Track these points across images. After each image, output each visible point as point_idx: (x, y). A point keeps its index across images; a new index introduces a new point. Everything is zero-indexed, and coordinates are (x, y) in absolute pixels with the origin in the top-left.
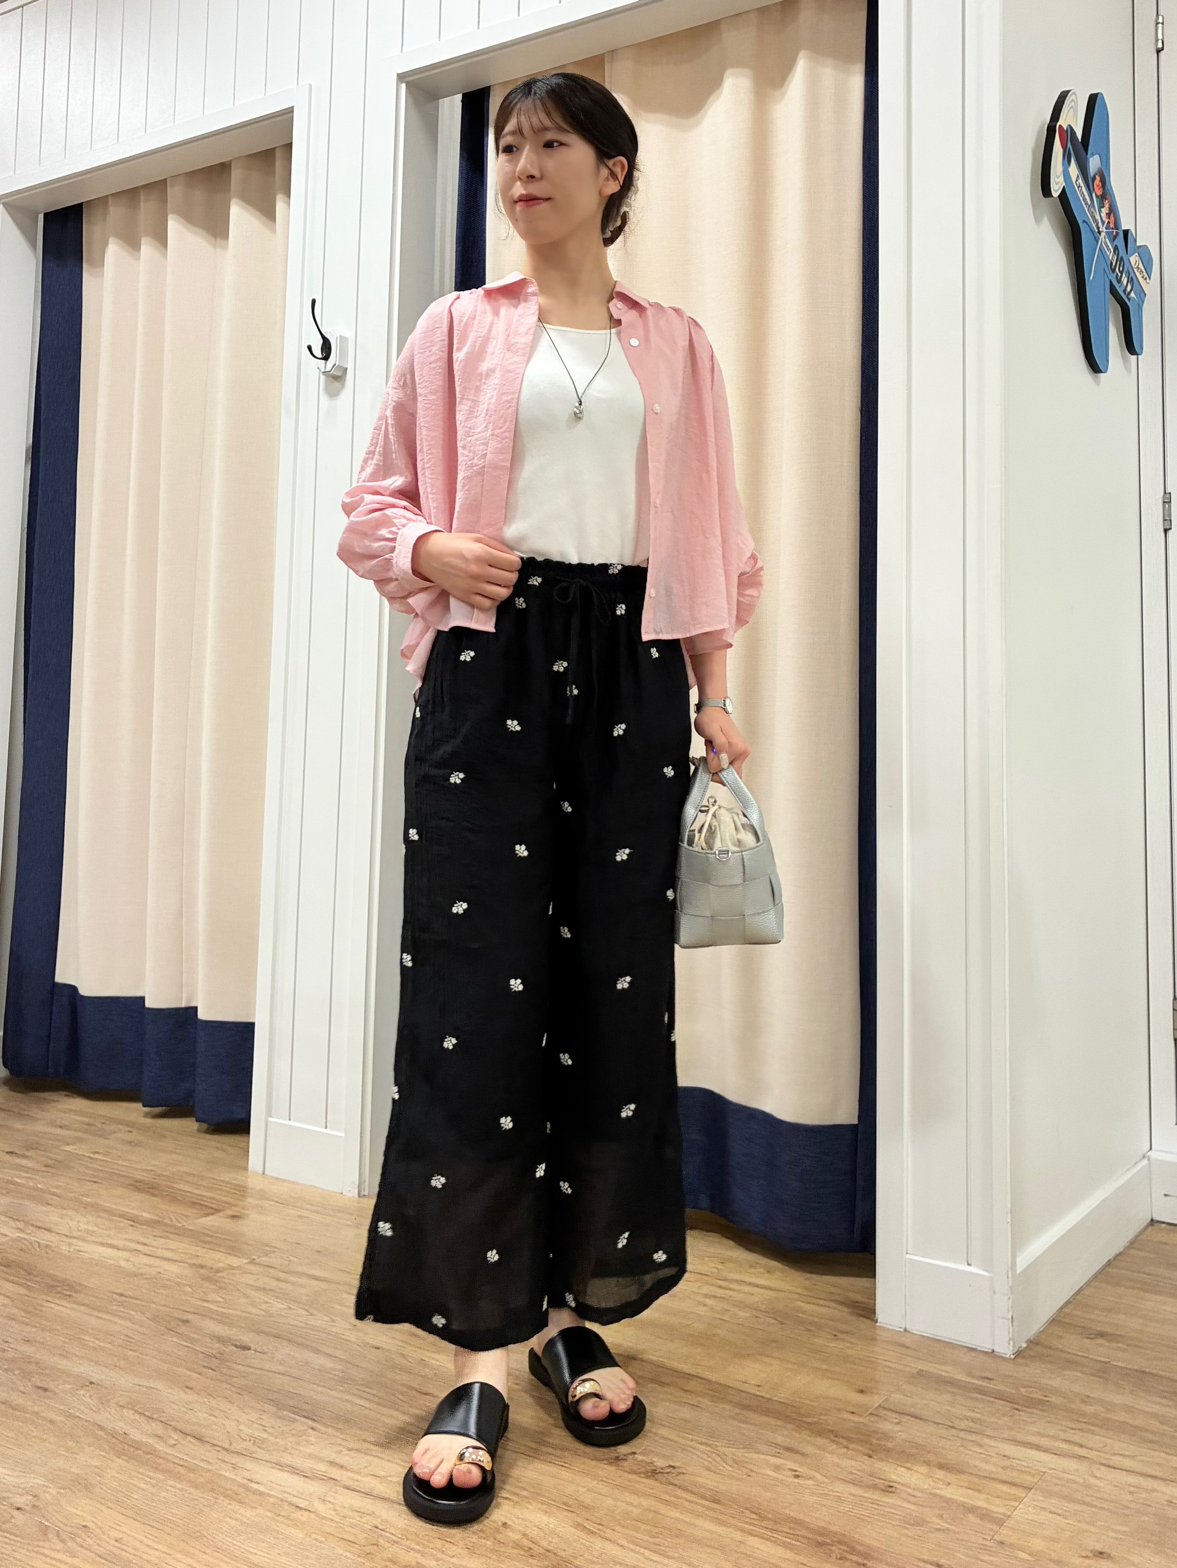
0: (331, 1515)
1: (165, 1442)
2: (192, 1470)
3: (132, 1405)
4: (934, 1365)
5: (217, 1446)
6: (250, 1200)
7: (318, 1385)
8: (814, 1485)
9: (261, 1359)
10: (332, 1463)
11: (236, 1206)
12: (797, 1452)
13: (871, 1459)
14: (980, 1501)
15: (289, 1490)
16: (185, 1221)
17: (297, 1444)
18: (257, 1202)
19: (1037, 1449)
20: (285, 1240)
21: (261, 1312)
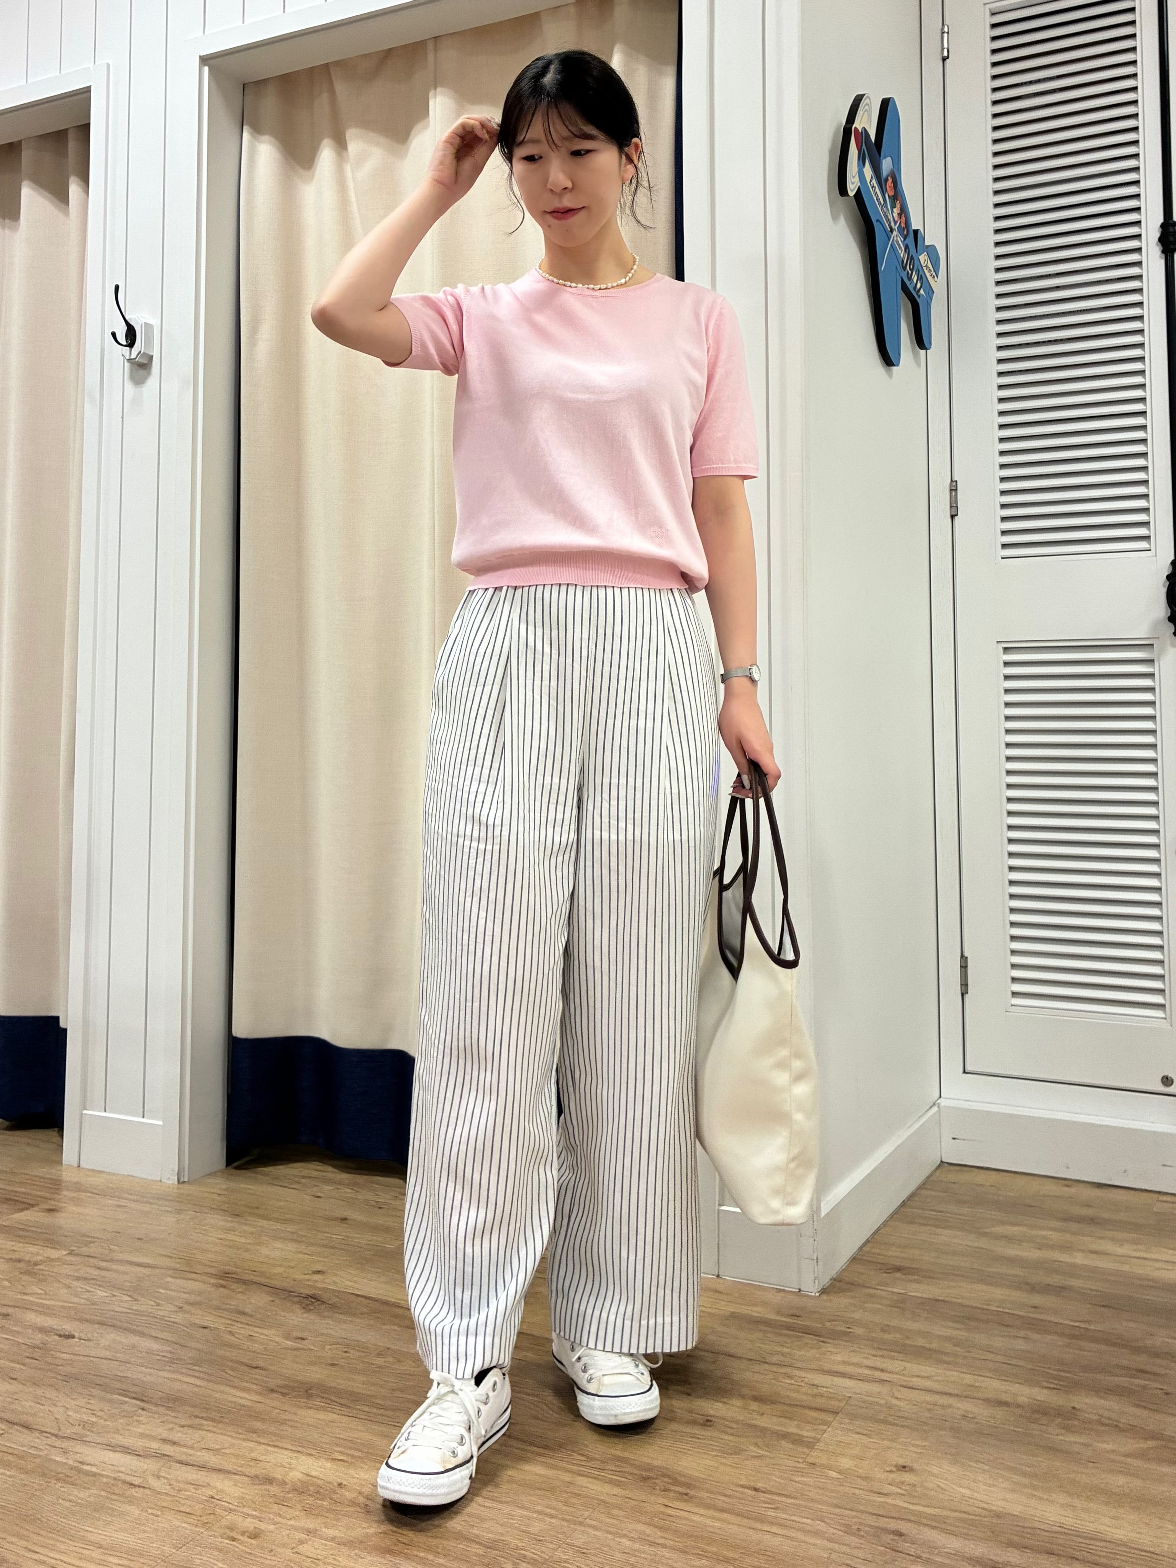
0: (165, 1489)
2: (21, 1457)
4: (746, 1307)
5: (45, 1432)
6: (65, 1193)
9: (86, 1346)
10: (165, 1441)
11: (53, 1199)
15: (122, 1469)
17: (129, 1425)
18: (72, 1195)
19: (843, 1377)
20: (104, 1229)
21: (83, 1301)
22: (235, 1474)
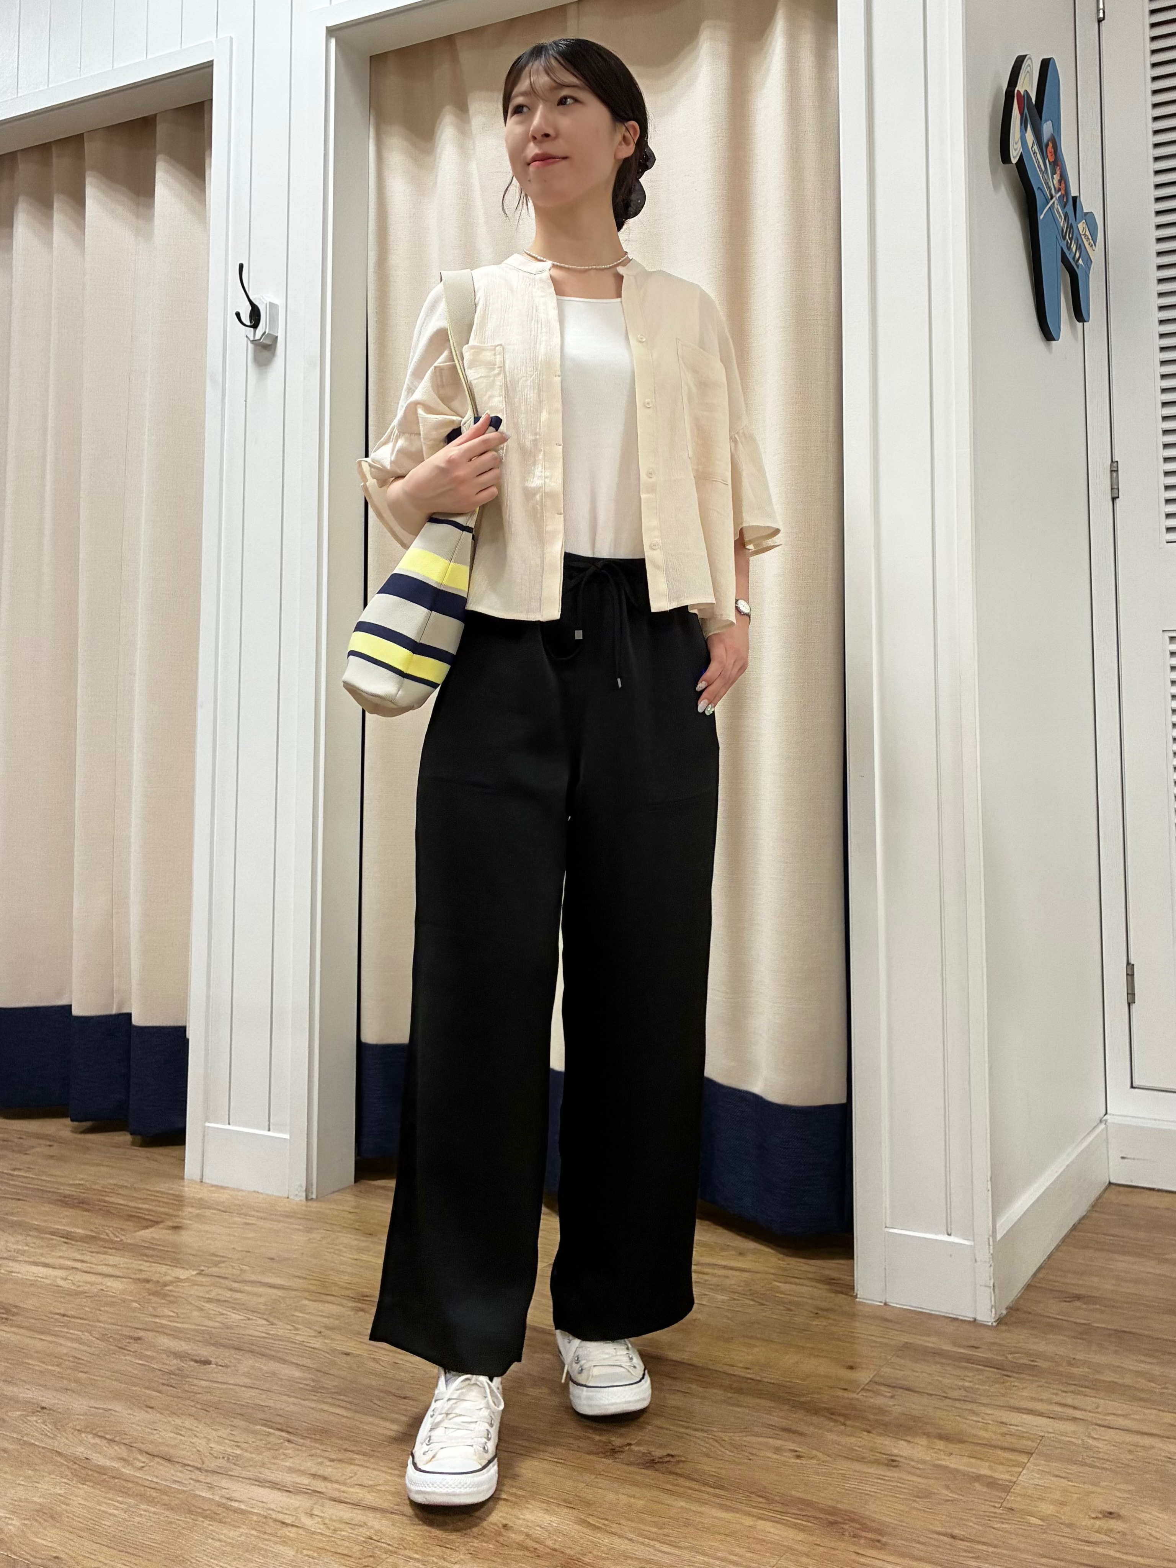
0: (320, 1529)
1: (132, 1465)
2: (164, 1493)
3: (90, 1429)
4: (919, 1337)
5: (189, 1465)
6: (188, 1209)
7: (289, 1396)
8: (818, 1464)
9: (224, 1373)
10: (314, 1476)
11: (175, 1216)
12: (794, 1432)
13: (871, 1434)
14: (984, 1470)
15: (273, 1506)
16: (123, 1235)
17: (275, 1458)
18: (198, 1211)
19: (1032, 1414)
20: (234, 1248)
21: (217, 1324)
22: (392, 1513)
